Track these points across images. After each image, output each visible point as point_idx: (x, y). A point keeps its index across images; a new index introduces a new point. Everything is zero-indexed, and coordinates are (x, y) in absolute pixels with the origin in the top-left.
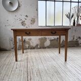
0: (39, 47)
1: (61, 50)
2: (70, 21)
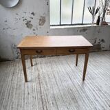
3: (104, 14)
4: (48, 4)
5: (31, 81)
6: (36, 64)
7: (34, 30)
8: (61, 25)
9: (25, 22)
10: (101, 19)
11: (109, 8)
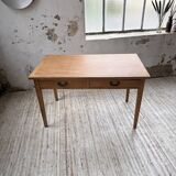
5: (54, 126)
6: (64, 97)
7: (60, 43)
8: (104, 33)
9: (45, 31)
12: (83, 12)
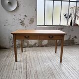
0: (37, 45)
1: (57, 49)
2: (68, 21)
3: (75, 19)
4: (36, 10)
6: (26, 51)
7: (26, 27)
8: (44, 25)
9: (20, 21)
10: (73, 22)
11: (78, 15)
12: (36, 15)
